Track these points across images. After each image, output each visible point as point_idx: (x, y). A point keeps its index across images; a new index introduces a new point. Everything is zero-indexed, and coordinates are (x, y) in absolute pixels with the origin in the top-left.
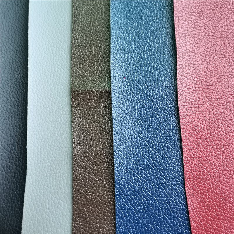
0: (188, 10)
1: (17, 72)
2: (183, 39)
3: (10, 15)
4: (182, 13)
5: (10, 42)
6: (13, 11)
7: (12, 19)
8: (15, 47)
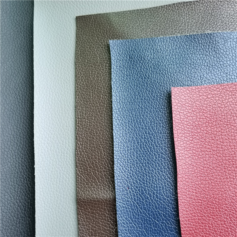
0: (186, 123)
1: (23, 176)
2: (183, 152)
3: (14, 118)
4: (180, 126)
5: (16, 146)
6: (17, 114)
7: (16, 122)
8: (20, 150)
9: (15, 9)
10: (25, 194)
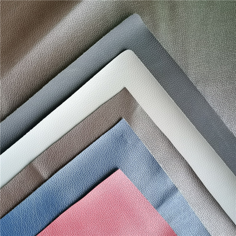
9: (107, 47)
10: (13, 134)
